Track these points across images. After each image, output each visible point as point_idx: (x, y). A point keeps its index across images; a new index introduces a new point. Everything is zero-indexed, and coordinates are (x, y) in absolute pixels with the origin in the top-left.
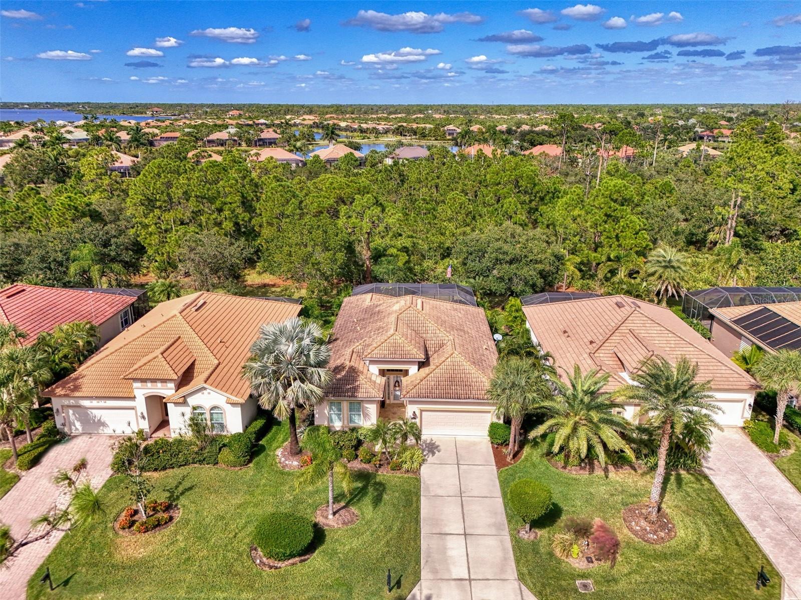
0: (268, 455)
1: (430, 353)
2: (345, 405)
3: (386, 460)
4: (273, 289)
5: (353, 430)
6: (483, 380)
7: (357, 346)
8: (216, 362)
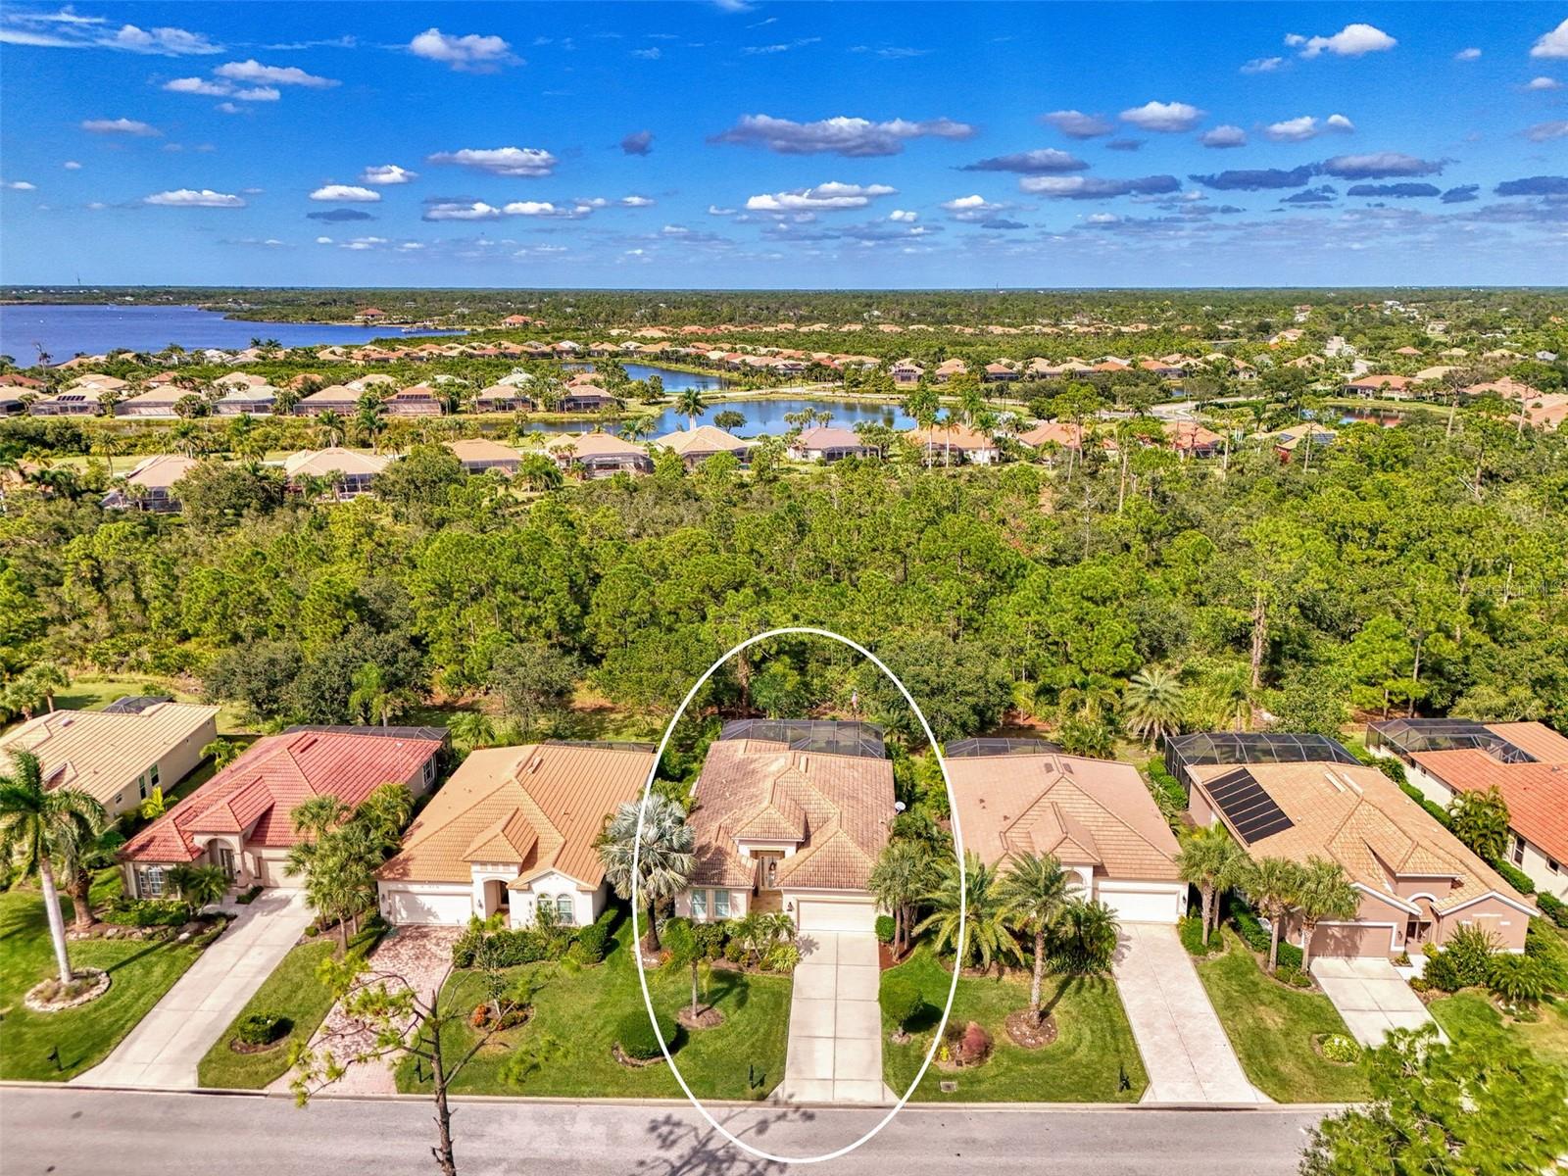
0: (622, 952)
1: (812, 830)
2: (710, 894)
3: (756, 959)
4: (613, 716)
5: (720, 923)
6: (867, 863)
7: (725, 820)
8: (562, 840)
